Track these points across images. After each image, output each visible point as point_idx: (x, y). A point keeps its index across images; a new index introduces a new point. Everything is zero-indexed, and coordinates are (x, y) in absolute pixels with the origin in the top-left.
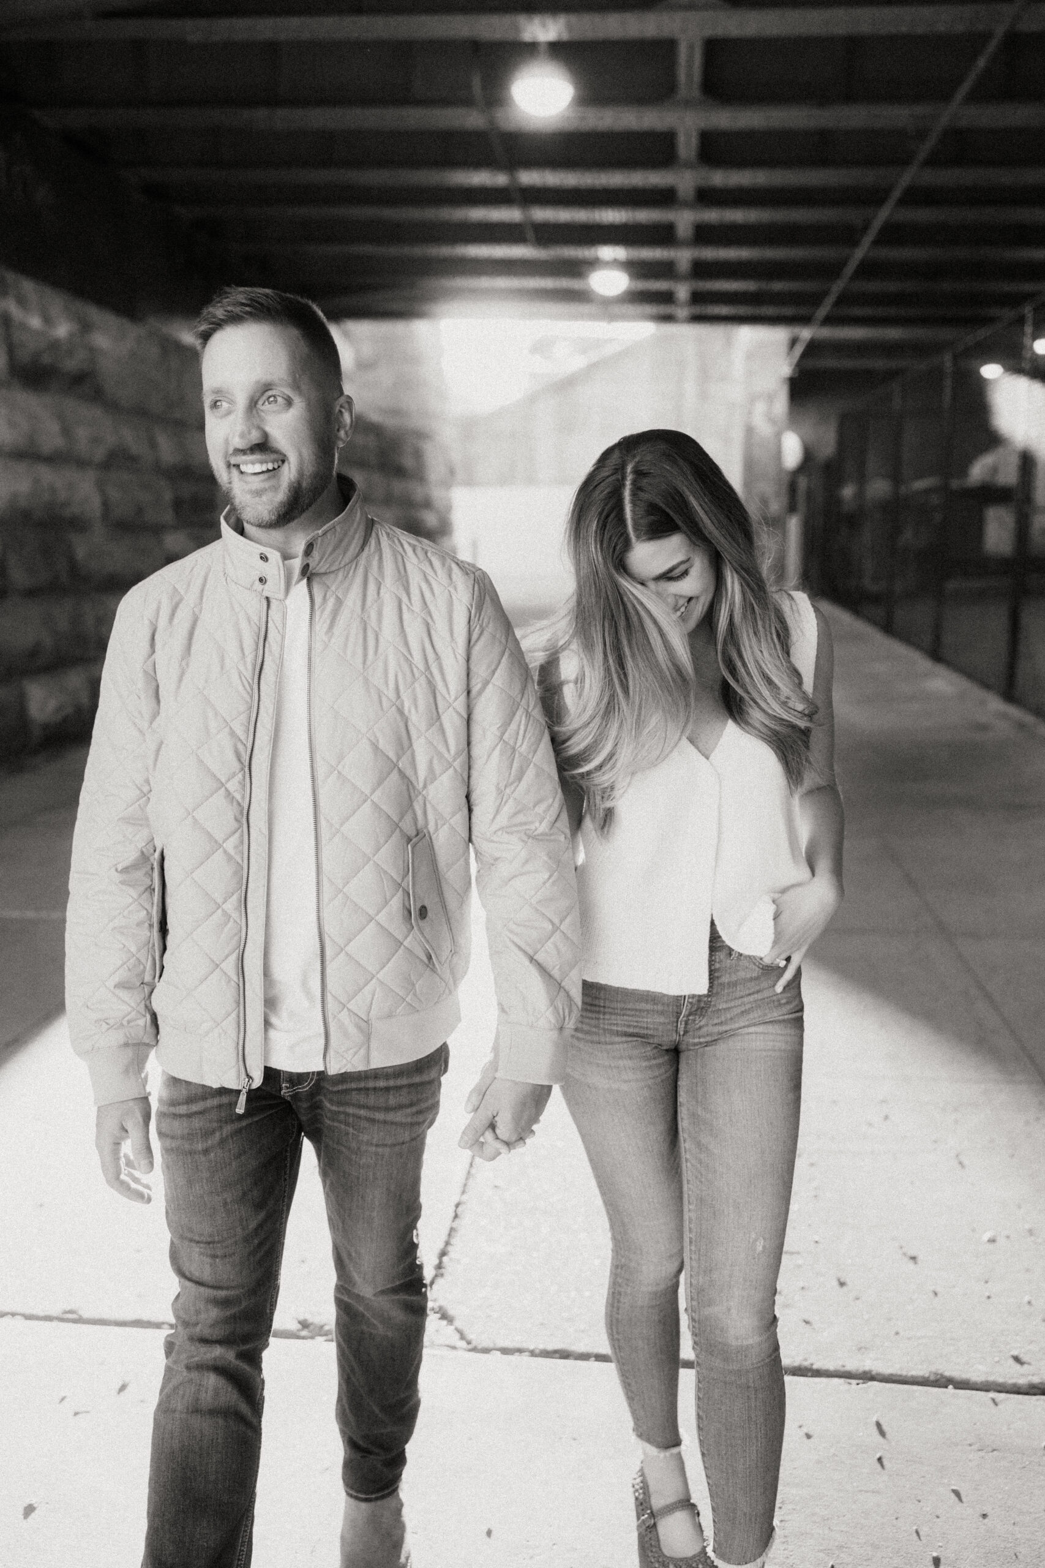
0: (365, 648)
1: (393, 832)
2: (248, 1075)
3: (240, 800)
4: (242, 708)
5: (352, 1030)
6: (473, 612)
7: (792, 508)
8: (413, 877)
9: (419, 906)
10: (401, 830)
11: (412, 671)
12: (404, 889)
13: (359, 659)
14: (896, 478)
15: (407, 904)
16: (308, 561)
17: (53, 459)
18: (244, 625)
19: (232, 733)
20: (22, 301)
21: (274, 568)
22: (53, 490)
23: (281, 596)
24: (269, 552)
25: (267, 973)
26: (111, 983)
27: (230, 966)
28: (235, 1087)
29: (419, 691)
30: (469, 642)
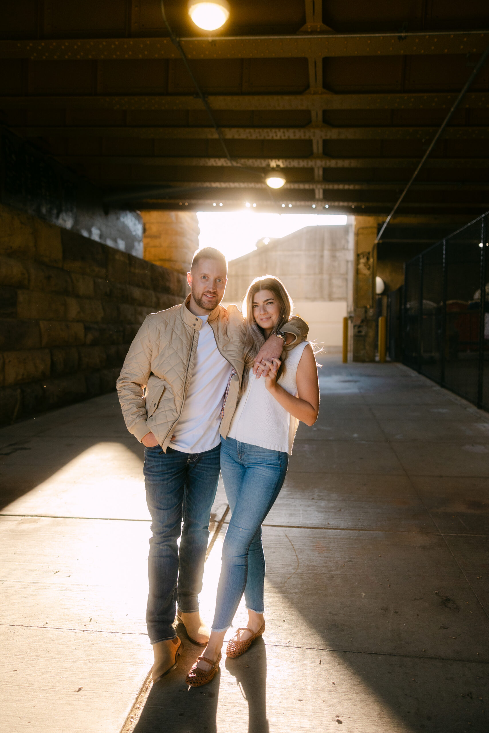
7: (380, 314)
23: (197, 330)
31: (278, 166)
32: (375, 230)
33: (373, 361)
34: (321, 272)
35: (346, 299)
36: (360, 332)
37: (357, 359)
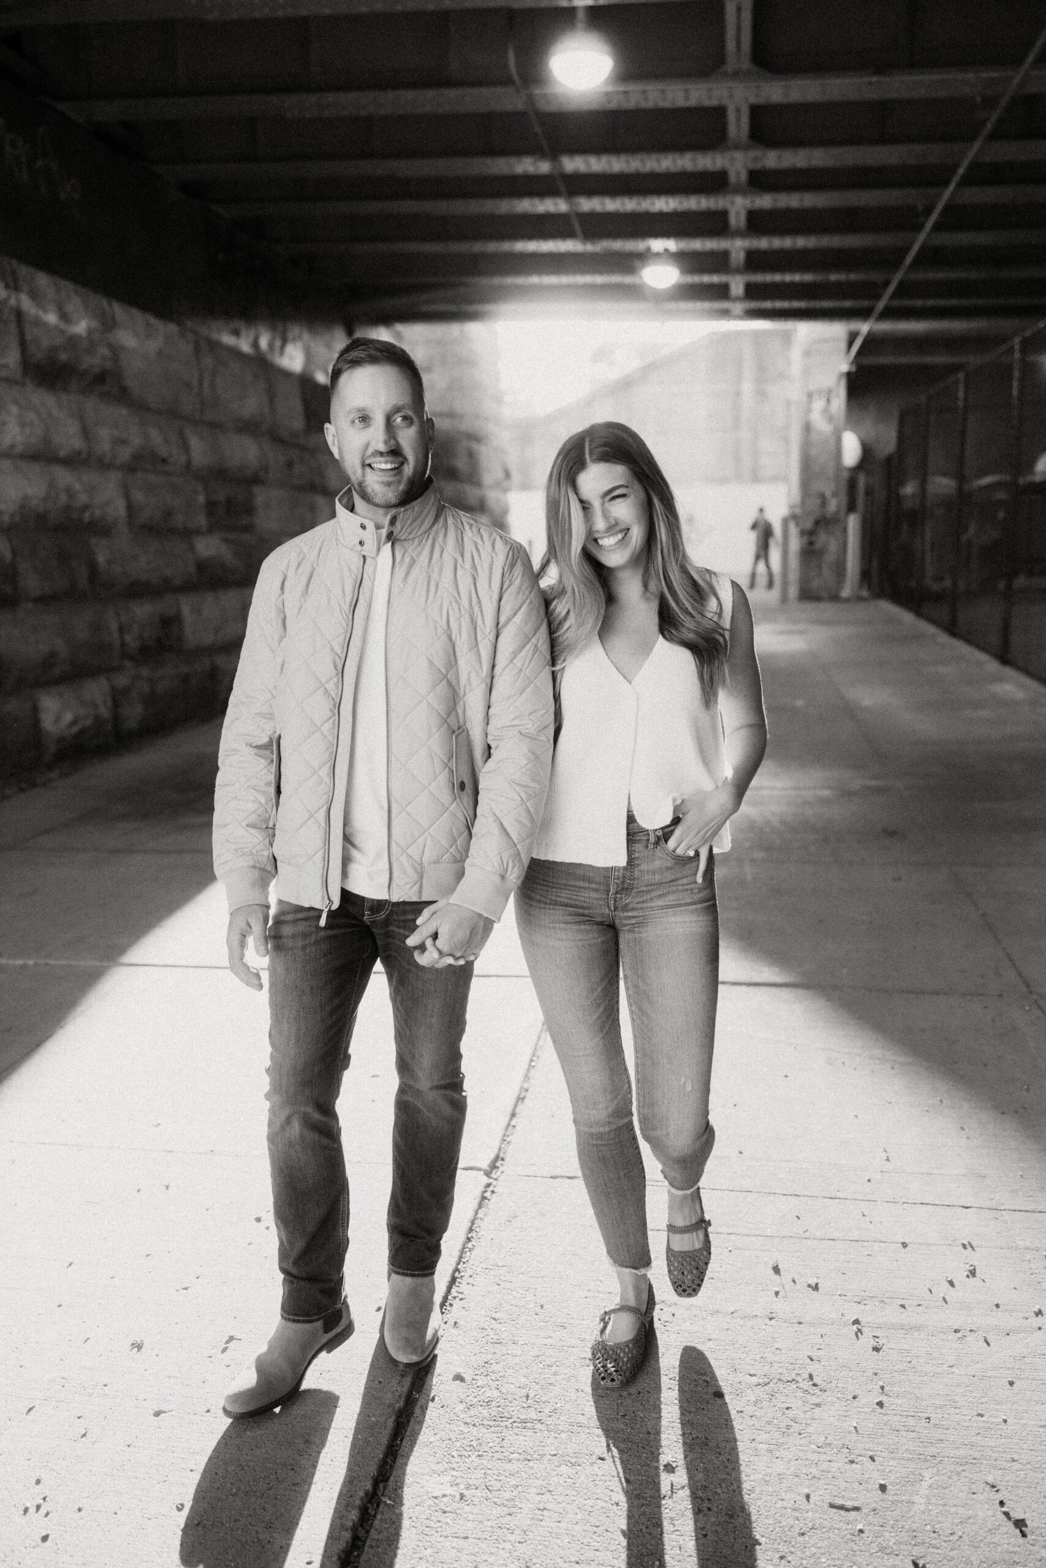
0: (428, 591)
1: (442, 726)
2: (329, 899)
3: (334, 696)
4: (341, 630)
5: (410, 870)
6: (506, 569)
7: (851, 508)
8: (456, 759)
9: (459, 782)
10: (448, 725)
11: (460, 609)
12: (449, 768)
13: (423, 599)
14: (961, 478)
15: (451, 780)
16: (393, 529)
17: (71, 461)
18: (347, 574)
19: (332, 649)
20: (34, 295)
21: (370, 535)
22: (70, 493)
23: (374, 555)
24: (366, 522)
25: (346, 823)
26: (244, 824)
27: (321, 815)
28: (320, 907)
29: (463, 624)
30: (502, 589)
31: (666, 250)
32: (843, 345)
33: (835, 598)
34: (736, 426)
35: (785, 479)
36: (811, 543)
37: (807, 595)
